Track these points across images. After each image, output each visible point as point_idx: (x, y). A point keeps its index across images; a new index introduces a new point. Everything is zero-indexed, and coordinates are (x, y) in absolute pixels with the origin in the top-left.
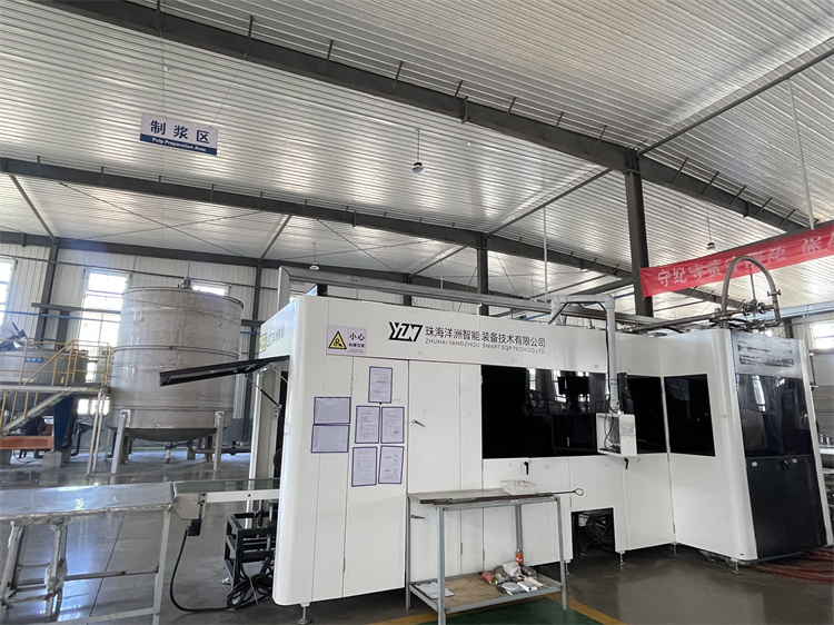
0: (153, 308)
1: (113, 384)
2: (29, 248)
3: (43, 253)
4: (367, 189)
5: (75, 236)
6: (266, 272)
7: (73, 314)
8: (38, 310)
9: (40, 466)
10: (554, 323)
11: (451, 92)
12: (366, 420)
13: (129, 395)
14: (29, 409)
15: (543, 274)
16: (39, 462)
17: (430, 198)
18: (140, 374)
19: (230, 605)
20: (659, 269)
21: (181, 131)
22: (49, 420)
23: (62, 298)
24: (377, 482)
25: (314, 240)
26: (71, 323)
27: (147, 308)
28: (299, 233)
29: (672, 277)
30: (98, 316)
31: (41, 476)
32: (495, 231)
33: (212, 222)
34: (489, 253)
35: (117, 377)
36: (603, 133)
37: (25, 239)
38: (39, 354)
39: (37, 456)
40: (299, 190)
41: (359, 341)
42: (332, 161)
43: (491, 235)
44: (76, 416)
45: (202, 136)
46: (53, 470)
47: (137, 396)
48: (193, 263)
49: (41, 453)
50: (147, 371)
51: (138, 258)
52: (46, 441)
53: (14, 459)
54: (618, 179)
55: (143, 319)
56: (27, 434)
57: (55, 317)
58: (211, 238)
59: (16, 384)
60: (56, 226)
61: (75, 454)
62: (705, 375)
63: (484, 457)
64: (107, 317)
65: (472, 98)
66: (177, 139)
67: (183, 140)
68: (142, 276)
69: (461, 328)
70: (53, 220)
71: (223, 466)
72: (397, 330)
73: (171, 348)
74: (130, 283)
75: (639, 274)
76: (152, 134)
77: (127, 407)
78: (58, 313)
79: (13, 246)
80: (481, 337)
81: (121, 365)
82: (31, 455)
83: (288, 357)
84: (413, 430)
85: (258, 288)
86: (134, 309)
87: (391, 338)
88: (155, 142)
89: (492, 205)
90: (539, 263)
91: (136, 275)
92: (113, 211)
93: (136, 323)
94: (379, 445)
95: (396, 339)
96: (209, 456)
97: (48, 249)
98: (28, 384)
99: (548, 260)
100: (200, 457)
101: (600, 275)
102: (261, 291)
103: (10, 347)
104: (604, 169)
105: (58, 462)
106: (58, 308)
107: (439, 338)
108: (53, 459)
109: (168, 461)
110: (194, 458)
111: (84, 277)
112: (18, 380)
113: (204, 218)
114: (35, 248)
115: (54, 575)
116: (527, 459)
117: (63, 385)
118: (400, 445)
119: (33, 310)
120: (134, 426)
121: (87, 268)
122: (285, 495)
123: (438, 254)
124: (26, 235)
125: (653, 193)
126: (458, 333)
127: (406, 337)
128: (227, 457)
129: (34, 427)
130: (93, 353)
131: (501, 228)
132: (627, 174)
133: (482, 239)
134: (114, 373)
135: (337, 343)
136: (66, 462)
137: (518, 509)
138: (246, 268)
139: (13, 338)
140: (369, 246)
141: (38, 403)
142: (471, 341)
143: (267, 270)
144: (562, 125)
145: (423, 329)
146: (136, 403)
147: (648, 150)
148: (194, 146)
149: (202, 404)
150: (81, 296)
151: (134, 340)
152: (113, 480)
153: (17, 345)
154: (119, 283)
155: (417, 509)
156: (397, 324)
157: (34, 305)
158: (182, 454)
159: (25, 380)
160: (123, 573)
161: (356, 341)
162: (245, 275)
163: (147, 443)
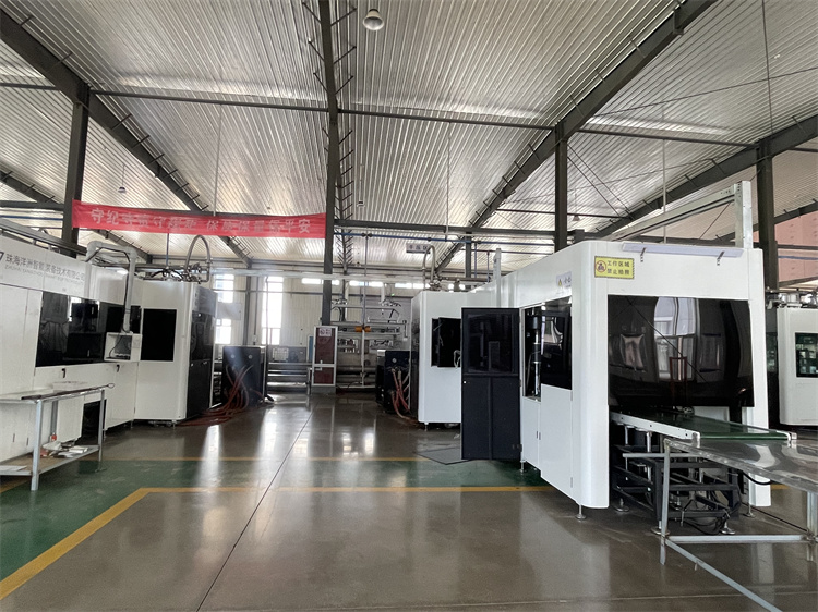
20: (91, 207)
29: (106, 217)
36: (67, 57)
62: (175, 311)
63: (36, 366)
75: (71, 207)
80: (45, 268)
116: (63, 367)
126: (30, 263)
132: (76, 105)
137: (55, 405)
142: (38, 271)
147: (101, 93)
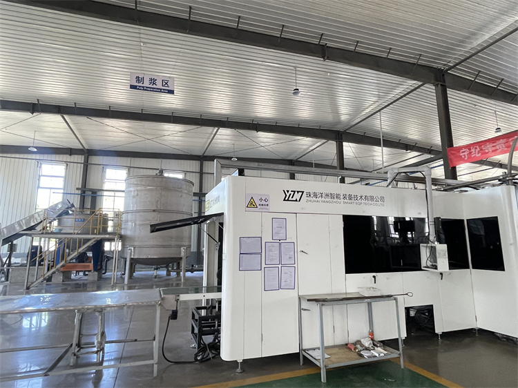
0: (143, 188)
1: (123, 233)
2: (73, 156)
3: (81, 158)
4: (264, 108)
5: (97, 147)
6: (206, 163)
7: (99, 193)
8: (80, 192)
9: (86, 280)
10: (390, 186)
11: (316, 41)
12: (271, 251)
13: (131, 239)
14: (79, 248)
15: (380, 155)
16: (86, 278)
17: (304, 111)
18: (137, 227)
19: (196, 360)
20: (460, 148)
21: (153, 81)
22: (90, 254)
23: (92, 184)
24: (280, 288)
25: (233, 142)
26: (98, 198)
27: (139, 188)
28: (224, 138)
29: (470, 153)
30: (112, 193)
31: (88, 286)
32: (347, 129)
33: (173, 135)
34: (344, 143)
35: (125, 229)
36: (419, 59)
37: (70, 151)
38: (82, 217)
39: (85, 275)
40: (223, 112)
41: (265, 202)
42: (242, 92)
43: (345, 132)
44: (103, 252)
45: (165, 83)
46: (93, 282)
47: (137, 239)
48: (164, 160)
49: (86, 273)
50: (142, 225)
51: (132, 159)
52: (89, 266)
53: (73, 276)
54: (430, 90)
55: (137, 194)
56: (79, 262)
57: (89, 195)
58: (173, 145)
59: (71, 234)
60: (87, 143)
61: (104, 273)
62: (497, 217)
63: (346, 273)
64: (117, 194)
65: (330, 44)
66: (151, 86)
67: (154, 86)
68: (135, 169)
69: (329, 192)
70: (84, 139)
71: (186, 279)
72: (288, 195)
73: (154, 211)
74: (129, 173)
75: (447, 152)
76: (137, 84)
77: (131, 246)
78: (90, 193)
79: (65, 156)
80: (342, 197)
81: (127, 221)
82: (81, 274)
83: (222, 214)
84: (300, 256)
85: (201, 173)
86: (132, 189)
87: (284, 200)
88: (138, 89)
89: (344, 112)
90: (377, 148)
91: (132, 169)
92: (116, 132)
93: (134, 197)
94: (280, 266)
95: (288, 200)
96: (178, 274)
97: (83, 156)
98: (78, 234)
99: (384, 146)
100: (173, 274)
101: (419, 154)
102: (204, 175)
103: (67, 213)
104: (420, 83)
105: (96, 278)
106: (90, 190)
107: (314, 199)
108: (93, 276)
109: (156, 277)
110: (170, 275)
111: (103, 171)
112: (72, 231)
113: (169, 133)
114: (76, 156)
115: (99, 340)
116: (374, 274)
117: (96, 234)
118: (293, 266)
119: (77, 192)
120: (136, 257)
121: (104, 166)
122: (225, 296)
123: (311, 146)
124: (71, 149)
125: (454, 97)
126: (327, 195)
127: (294, 199)
128: (189, 274)
129: (82, 258)
130: (111, 215)
131: (351, 127)
132: (436, 86)
133: (339, 135)
134: (123, 226)
135: (251, 204)
136: (100, 278)
137: (369, 304)
138: (194, 161)
139: (68, 208)
140: (267, 144)
141: (84, 244)
142: (335, 200)
143: (207, 162)
144: (391, 56)
145: (305, 194)
146: (136, 243)
148: (161, 89)
149: (173, 243)
150: (102, 183)
151: (133, 207)
152: (126, 287)
153: (70, 212)
154: (122, 174)
155: (305, 305)
156: (288, 191)
157: (77, 189)
158: (163, 272)
159: (76, 232)
160: (136, 340)
161: (263, 202)
162: (194, 165)
163: (143, 266)
